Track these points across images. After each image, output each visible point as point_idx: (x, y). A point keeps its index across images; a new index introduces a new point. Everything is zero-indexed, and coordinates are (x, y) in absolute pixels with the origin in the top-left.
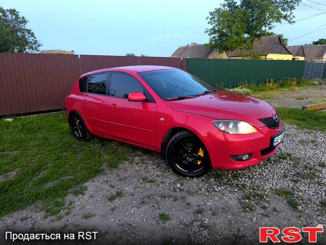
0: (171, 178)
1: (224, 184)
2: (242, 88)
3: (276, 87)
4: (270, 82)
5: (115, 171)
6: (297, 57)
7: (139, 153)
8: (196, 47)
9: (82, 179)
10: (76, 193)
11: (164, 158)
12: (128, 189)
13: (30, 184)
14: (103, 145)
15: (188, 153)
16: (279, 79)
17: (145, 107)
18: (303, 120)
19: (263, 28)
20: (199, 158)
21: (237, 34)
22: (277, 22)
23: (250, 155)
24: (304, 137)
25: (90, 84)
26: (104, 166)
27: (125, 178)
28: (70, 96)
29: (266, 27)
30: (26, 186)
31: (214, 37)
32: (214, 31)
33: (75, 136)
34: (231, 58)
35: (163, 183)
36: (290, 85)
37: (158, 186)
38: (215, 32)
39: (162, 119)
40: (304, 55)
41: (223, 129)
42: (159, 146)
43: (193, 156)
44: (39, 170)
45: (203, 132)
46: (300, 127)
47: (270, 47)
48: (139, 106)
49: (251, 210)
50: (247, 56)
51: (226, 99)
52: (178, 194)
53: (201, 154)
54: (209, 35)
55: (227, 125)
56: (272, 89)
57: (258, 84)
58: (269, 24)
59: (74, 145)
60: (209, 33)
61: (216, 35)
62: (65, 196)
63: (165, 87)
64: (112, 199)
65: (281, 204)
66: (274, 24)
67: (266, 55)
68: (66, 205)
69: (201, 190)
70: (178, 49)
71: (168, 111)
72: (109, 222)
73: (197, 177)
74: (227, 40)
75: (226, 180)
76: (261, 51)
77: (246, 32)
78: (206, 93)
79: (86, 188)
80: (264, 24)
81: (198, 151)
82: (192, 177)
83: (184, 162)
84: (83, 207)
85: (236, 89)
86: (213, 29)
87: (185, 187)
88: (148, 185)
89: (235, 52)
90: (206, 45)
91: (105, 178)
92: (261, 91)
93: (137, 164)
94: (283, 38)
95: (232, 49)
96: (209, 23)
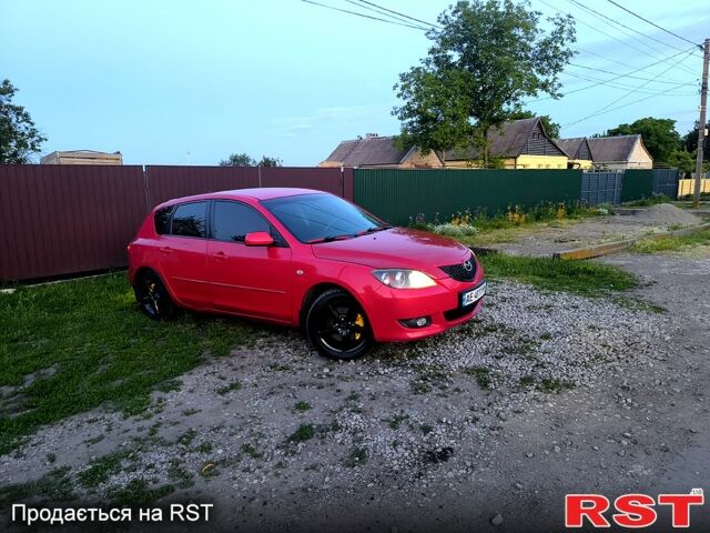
0: (314, 363)
1: (394, 365)
2: (460, 223)
3: (527, 221)
4: (513, 211)
5: (224, 360)
6: (576, 161)
7: (264, 333)
8: (375, 142)
9: (171, 372)
10: (166, 390)
11: (305, 338)
12: (247, 380)
13: (86, 384)
14: (199, 326)
15: (339, 321)
16: (533, 205)
17: (272, 254)
18: (549, 276)
19: (505, 107)
20: (358, 329)
21: (454, 118)
22: (529, 94)
23: (429, 318)
24: (536, 299)
25: (176, 221)
26: (206, 354)
27: (242, 367)
28: (135, 243)
29: (509, 104)
30: (79, 385)
31: (411, 123)
32: (409, 112)
33: (146, 312)
34: (447, 164)
35: (302, 369)
36: (554, 216)
37: (295, 373)
38: (412, 113)
39: (300, 272)
40: (590, 158)
41: (387, 282)
42: (296, 315)
43: (348, 327)
44: (95, 363)
45: (358, 288)
46: (539, 287)
47: (523, 142)
48: (262, 254)
49: (425, 391)
50: (475, 159)
51: (428, 242)
52: (325, 381)
53: (360, 322)
54: (401, 118)
55: (392, 276)
56: (518, 224)
57: (490, 215)
58: (515, 99)
59: (146, 328)
60: (399, 114)
61: (414, 119)
62: (148, 393)
63: (308, 223)
64: (223, 392)
65: (469, 384)
66: (524, 99)
67: (515, 158)
68: (154, 402)
69: (359, 374)
70: (340, 146)
71: (308, 259)
72: (222, 417)
73: (356, 358)
74: (436, 129)
75: (398, 361)
76: (504, 149)
77: (472, 114)
78: (370, 231)
79: (181, 383)
80: (507, 98)
81: (356, 320)
82: (347, 360)
83: (334, 336)
84: (181, 404)
85: (447, 226)
86: (408, 107)
87: (336, 373)
88: (280, 374)
89: (452, 152)
90: (395, 138)
91: (210, 369)
92: (498, 228)
93: (261, 348)
94: (551, 123)
95: (448, 147)
96: (399, 96)
